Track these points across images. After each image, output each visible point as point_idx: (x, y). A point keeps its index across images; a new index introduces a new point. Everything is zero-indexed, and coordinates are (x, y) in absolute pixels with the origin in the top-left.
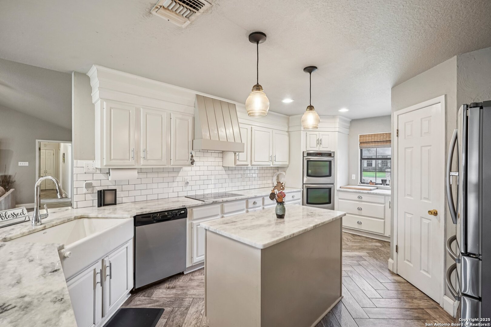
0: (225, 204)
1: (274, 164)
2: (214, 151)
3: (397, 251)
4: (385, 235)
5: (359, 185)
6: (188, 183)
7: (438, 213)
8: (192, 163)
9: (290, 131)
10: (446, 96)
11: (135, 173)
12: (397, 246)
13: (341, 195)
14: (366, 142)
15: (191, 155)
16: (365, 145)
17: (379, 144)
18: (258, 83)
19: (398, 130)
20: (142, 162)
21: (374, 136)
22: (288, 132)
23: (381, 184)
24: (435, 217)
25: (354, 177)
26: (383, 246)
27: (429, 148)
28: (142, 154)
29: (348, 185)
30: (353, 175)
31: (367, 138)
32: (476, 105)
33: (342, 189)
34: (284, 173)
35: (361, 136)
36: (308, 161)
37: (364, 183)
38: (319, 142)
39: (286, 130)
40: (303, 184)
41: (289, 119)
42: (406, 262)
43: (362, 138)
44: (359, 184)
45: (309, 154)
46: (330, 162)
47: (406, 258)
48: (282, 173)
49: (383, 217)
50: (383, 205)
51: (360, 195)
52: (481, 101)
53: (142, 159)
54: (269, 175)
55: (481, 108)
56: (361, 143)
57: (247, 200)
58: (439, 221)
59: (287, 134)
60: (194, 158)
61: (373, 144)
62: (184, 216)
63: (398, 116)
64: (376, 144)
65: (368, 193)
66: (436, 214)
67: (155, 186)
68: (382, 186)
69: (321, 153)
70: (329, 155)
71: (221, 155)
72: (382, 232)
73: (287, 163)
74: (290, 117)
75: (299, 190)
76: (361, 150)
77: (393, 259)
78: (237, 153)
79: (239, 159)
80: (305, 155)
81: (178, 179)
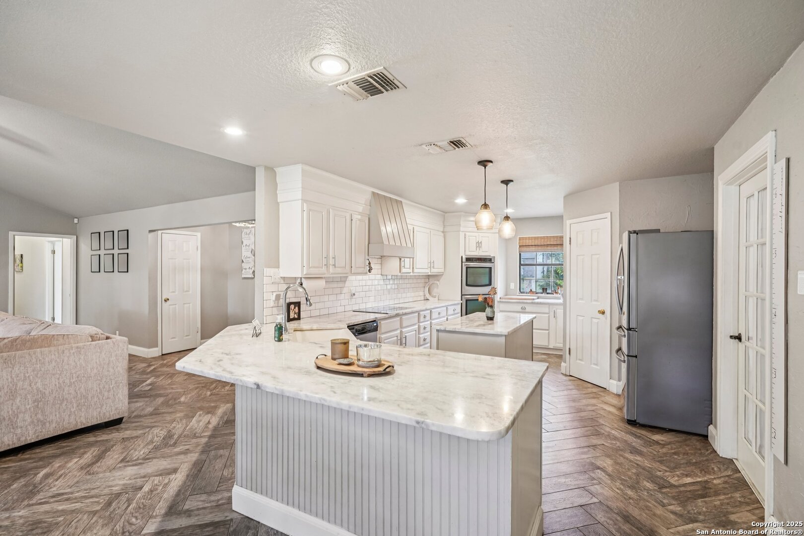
0: (404, 317)
1: (432, 271)
2: (374, 257)
3: (570, 354)
4: (550, 347)
5: (518, 296)
6: (354, 294)
7: (605, 312)
8: (370, 271)
9: (445, 231)
10: (611, 213)
11: (322, 283)
12: (569, 349)
13: (503, 307)
14: (526, 246)
15: (368, 262)
16: (525, 249)
17: (540, 248)
18: (485, 203)
19: (570, 238)
20: (331, 269)
21: (535, 239)
22: (443, 232)
23: (542, 293)
24: (603, 315)
25: (512, 286)
26: (549, 358)
27: (598, 256)
28: (331, 262)
29: (506, 295)
30: (511, 284)
31: (527, 241)
32: (635, 232)
33: (502, 300)
34: (438, 282)
35: (520, 239)
36: (467, 268)
37: (523, 293)
38: (479, 245)
39: (442, 230)
40: (462, 295)
41: (444, 216)
42: (578, 361)
43: (521, 241)
44: (518, 294)
45: (468, 260)
46: (490, 268)
47: (578, 358)
48: (435, 282)
49: (547, 328)
50: (547, 315)
51: (523, 305)
52: (637, 229)
53: (331, 267)
54: (421, 285)
55: (637, 234)
56: (520, 246)
57: (419, 312)
58: (606, 319)
59: (442, 234)
60: (372, 265)
61: (534, 248)
62: (376, 329)
63: (570, 224)
64: (537, 248)
65: (532, 303)
66: (603, 313)
67: (326, 298)
68: (543, 295)
69: (481, 258)
70: (490, 260)
71: (379, 261)
72: (547, 344)
73: (442, 270)
74: (446, 215)
75: (456, 302)
76: (520, 254)
77: (565, 362)
78: (403, 259)
79: (404, 266)
80: (464, 260)
81: (345, 290)
